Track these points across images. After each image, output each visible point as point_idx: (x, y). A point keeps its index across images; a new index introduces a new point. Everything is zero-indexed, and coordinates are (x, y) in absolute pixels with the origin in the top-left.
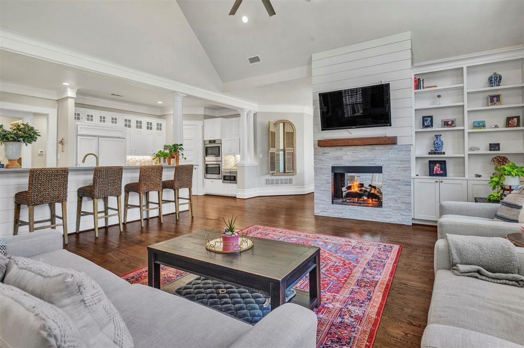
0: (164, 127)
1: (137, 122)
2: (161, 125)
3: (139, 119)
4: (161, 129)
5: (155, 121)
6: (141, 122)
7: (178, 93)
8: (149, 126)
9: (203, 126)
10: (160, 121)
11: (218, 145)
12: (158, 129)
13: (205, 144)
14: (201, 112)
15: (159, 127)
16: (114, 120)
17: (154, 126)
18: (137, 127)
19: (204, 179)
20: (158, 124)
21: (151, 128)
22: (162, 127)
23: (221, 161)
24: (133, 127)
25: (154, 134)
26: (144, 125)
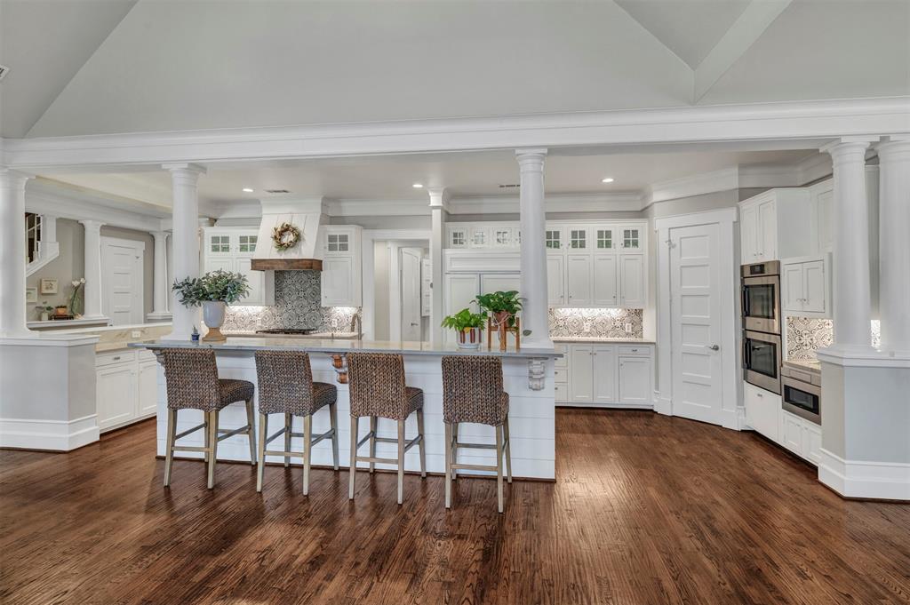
0: (643, 239)
1: (574, 234)
2: (635, 233)
4: (635, 244)
5: (617, 228)
6: (582, 234)
7: (518, 151)
8: (578, 240)
9: (737, 224)
10: (631, 224)
11: (770, 281)
12: (627, 244)
13: (743, 278)
14: (730, 180)
15: (631, 238)
17: (618, 238)
18: (574, 244)
19: (742, 382)
20: (626, 233)
21: (608, 244)
22: (639, 239)
23: (780, 335)
24: (565, 245)
25: (618, 256)
26: (592, 239)
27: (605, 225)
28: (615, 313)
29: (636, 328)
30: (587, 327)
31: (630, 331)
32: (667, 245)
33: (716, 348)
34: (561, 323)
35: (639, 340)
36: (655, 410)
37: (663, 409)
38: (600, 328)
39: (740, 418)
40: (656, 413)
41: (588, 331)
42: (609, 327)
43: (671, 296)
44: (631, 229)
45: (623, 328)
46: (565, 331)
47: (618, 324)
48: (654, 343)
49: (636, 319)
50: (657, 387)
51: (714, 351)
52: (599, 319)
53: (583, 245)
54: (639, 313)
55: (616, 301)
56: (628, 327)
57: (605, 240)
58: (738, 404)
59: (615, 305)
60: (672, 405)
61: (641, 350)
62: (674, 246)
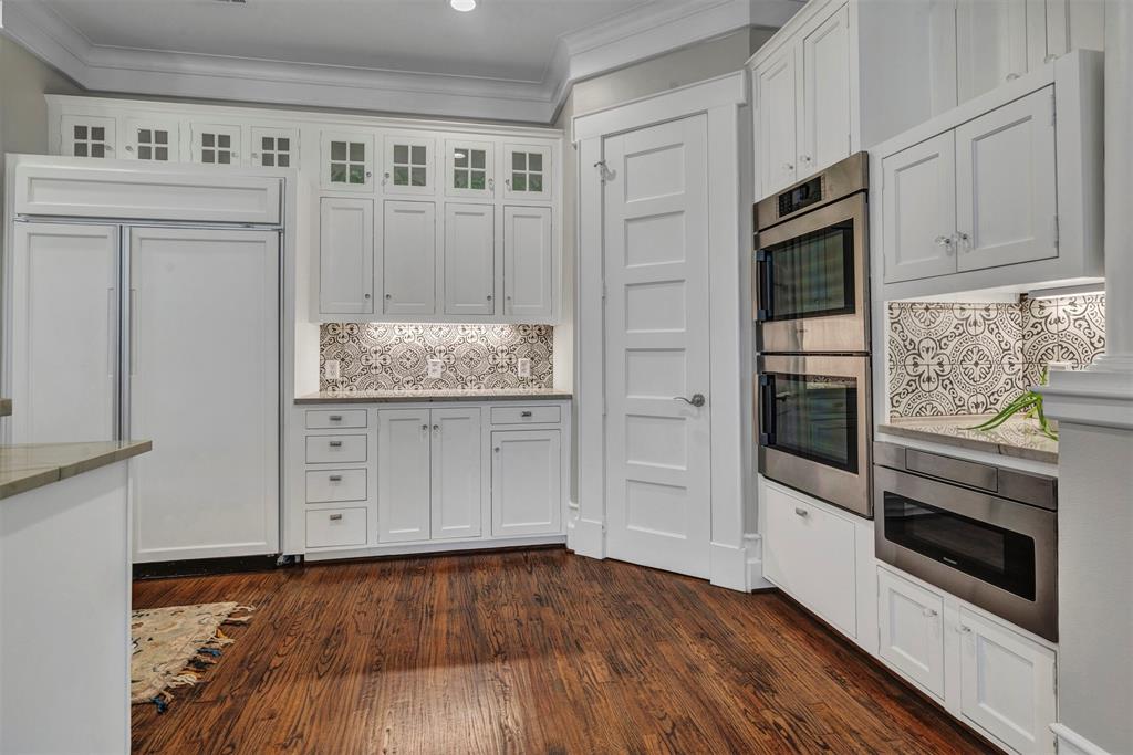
1: (400, 152)
2: (536, 160)
3: (412, 135)
4: (537, 185)
5: (499, 147)
6: (420, 153)
8: (410, 167)
10: (529, 142)
11: (840, 214)
12: (518, 183)
13: (758, 230)
14: (733, 8)
15: (528, 172)
16: (276, 151)
17: (498, 168)
18: (401, 177)
19: (755, 481)
20: (518, 159)
21: (479, 182)
22: (545, 173)
23: (868, 354)
24: (379, 177)
25: (499, 211)
26: (440, 168)
27: (472, 139)
28: (496, 335)
29: (541, 367)
30: (434, 368)
31: (527, 374)
32: (596, 174)
33: (698, 401)
34: (376, 360)
35: (544, 391)
36: (569, 547)
37: (587, 545)
38: (463, 369)
39: (750, 562)
40: (572, 553)
41: (437, 375)
42: (482, 367)
43: (604, 287)
44: (528, 150)
45: (512, 367)
46: (385, 379)
47: (502, 359)
48: (569, 397)
49: (540, 348)
50: (575, 496)
51: (693, 409)
52: (462, 350)
53: (420, 179)
54: (545, 334)
55: (493, 306)
56: (523, 367)
57: (471, 170)
58: (745, 530)
59: (489, 316)
60: (604, 535)
61: (541, 412)
62: (613, 176)
